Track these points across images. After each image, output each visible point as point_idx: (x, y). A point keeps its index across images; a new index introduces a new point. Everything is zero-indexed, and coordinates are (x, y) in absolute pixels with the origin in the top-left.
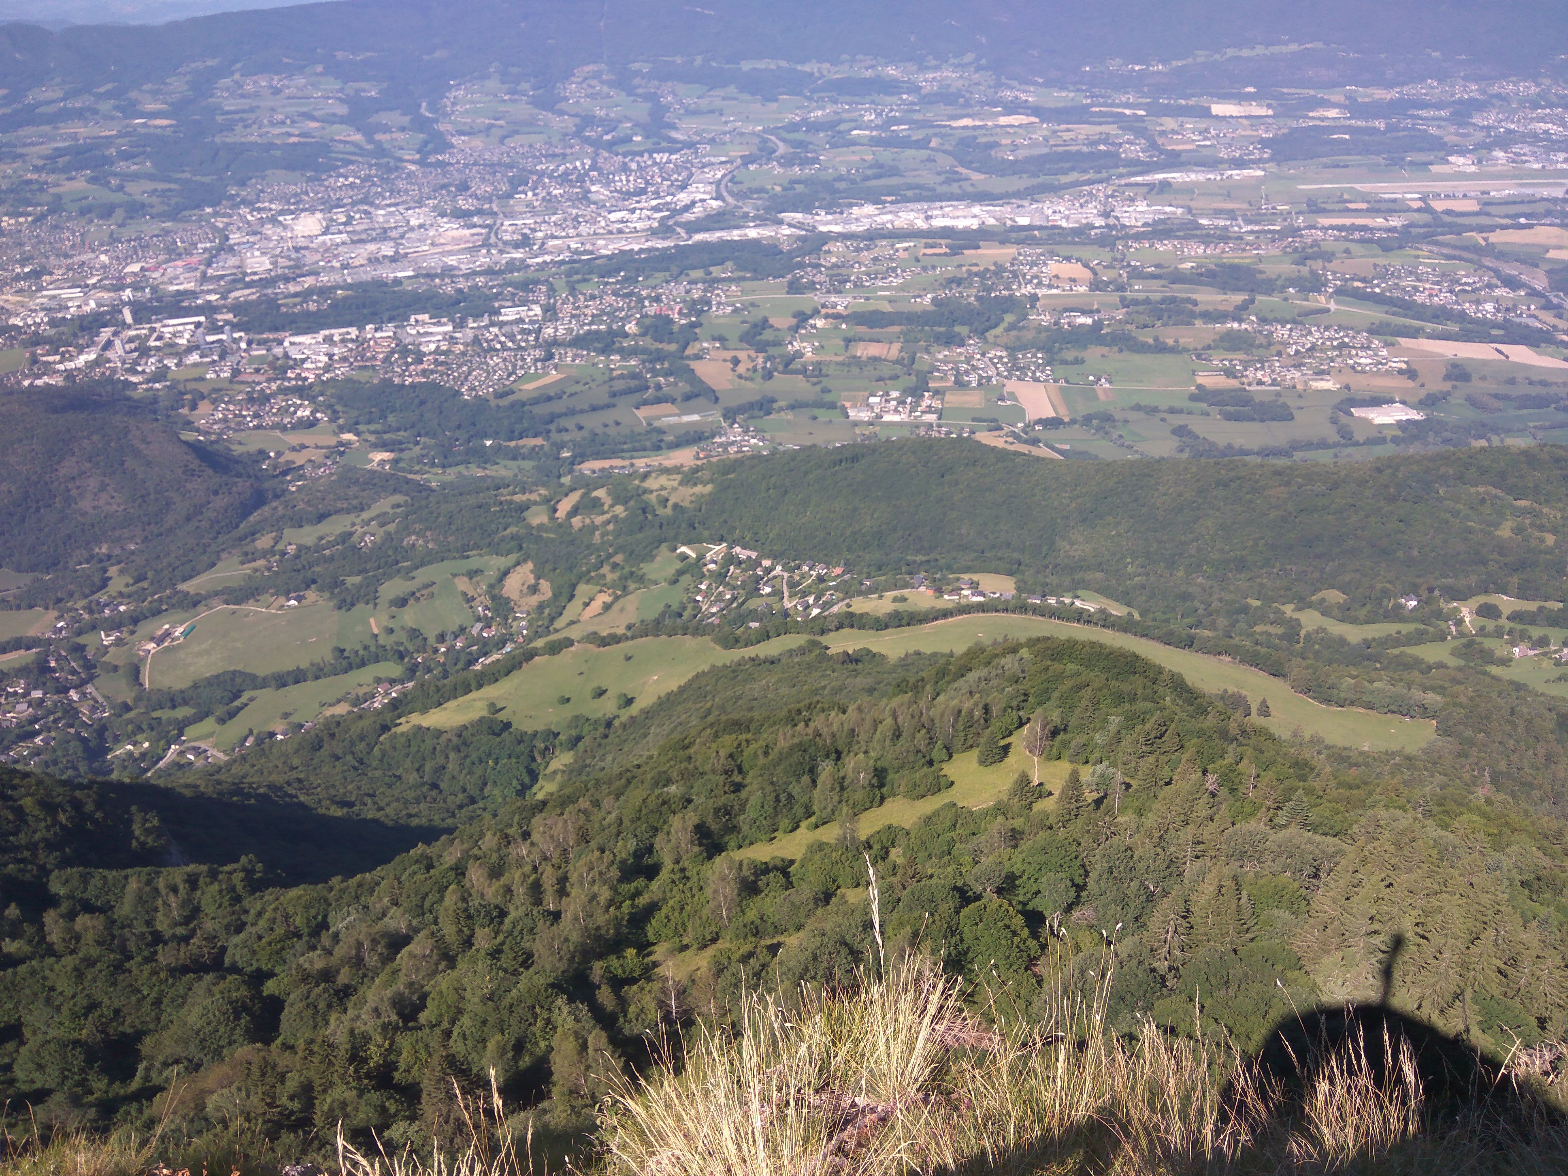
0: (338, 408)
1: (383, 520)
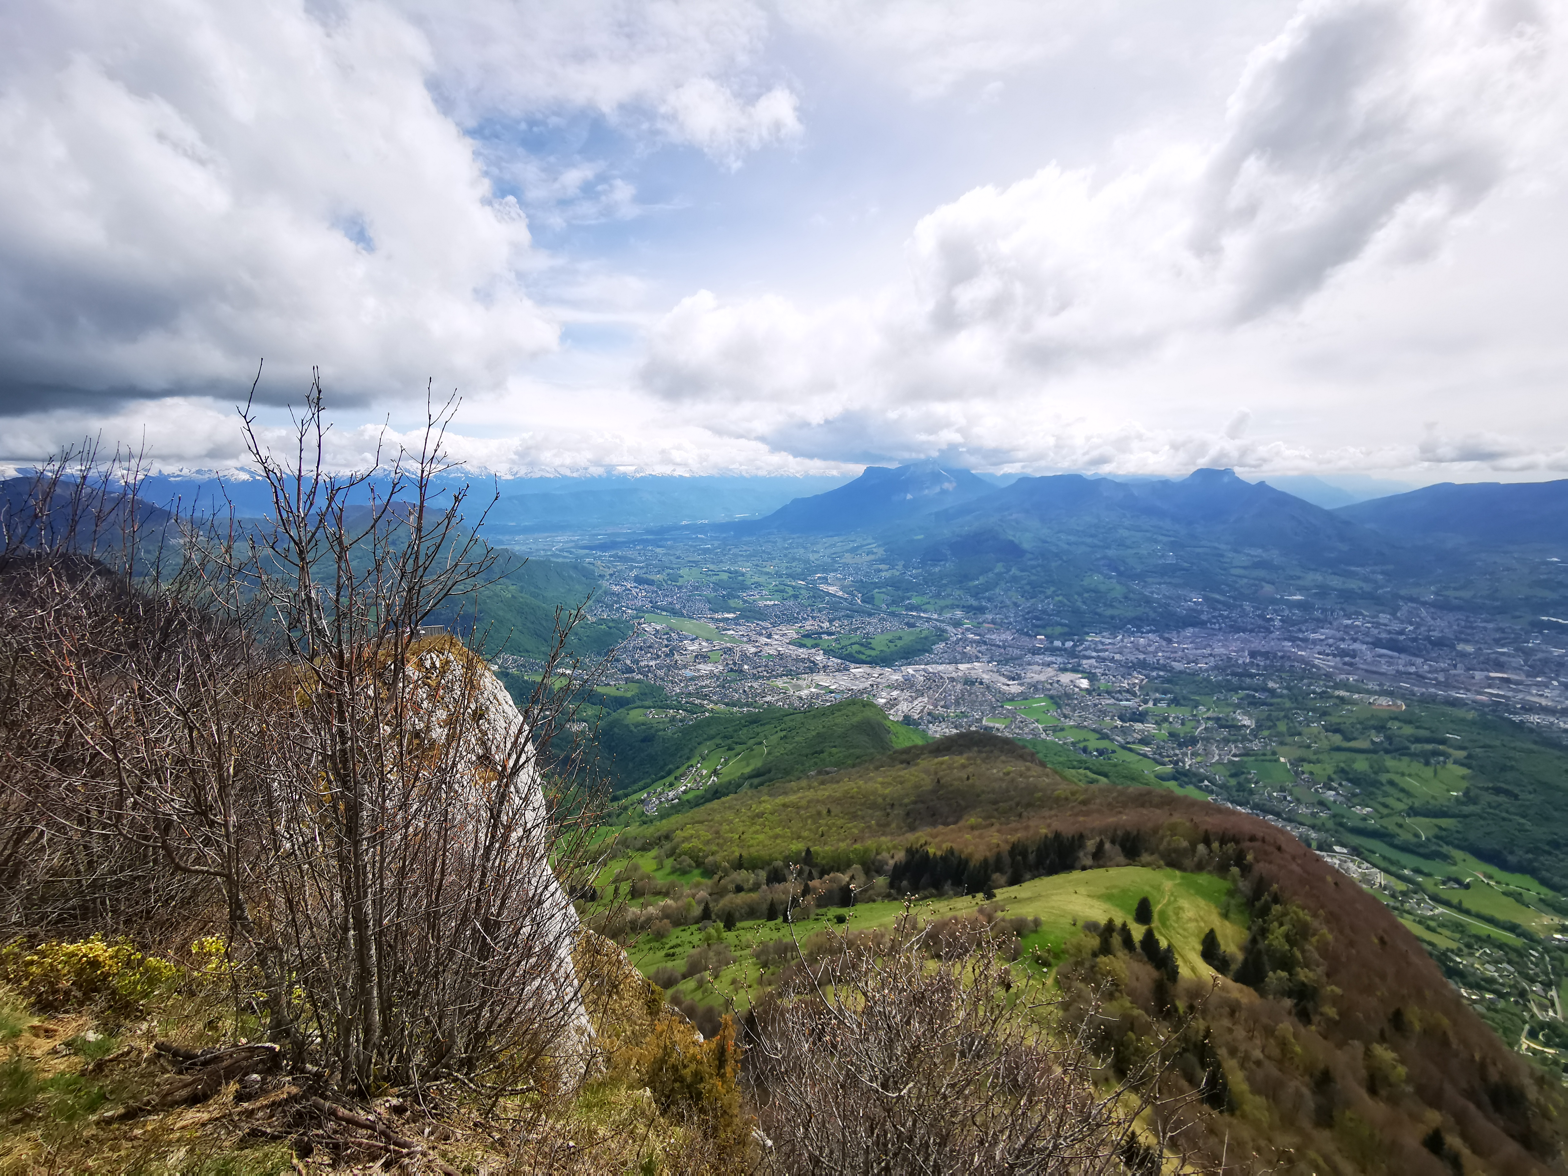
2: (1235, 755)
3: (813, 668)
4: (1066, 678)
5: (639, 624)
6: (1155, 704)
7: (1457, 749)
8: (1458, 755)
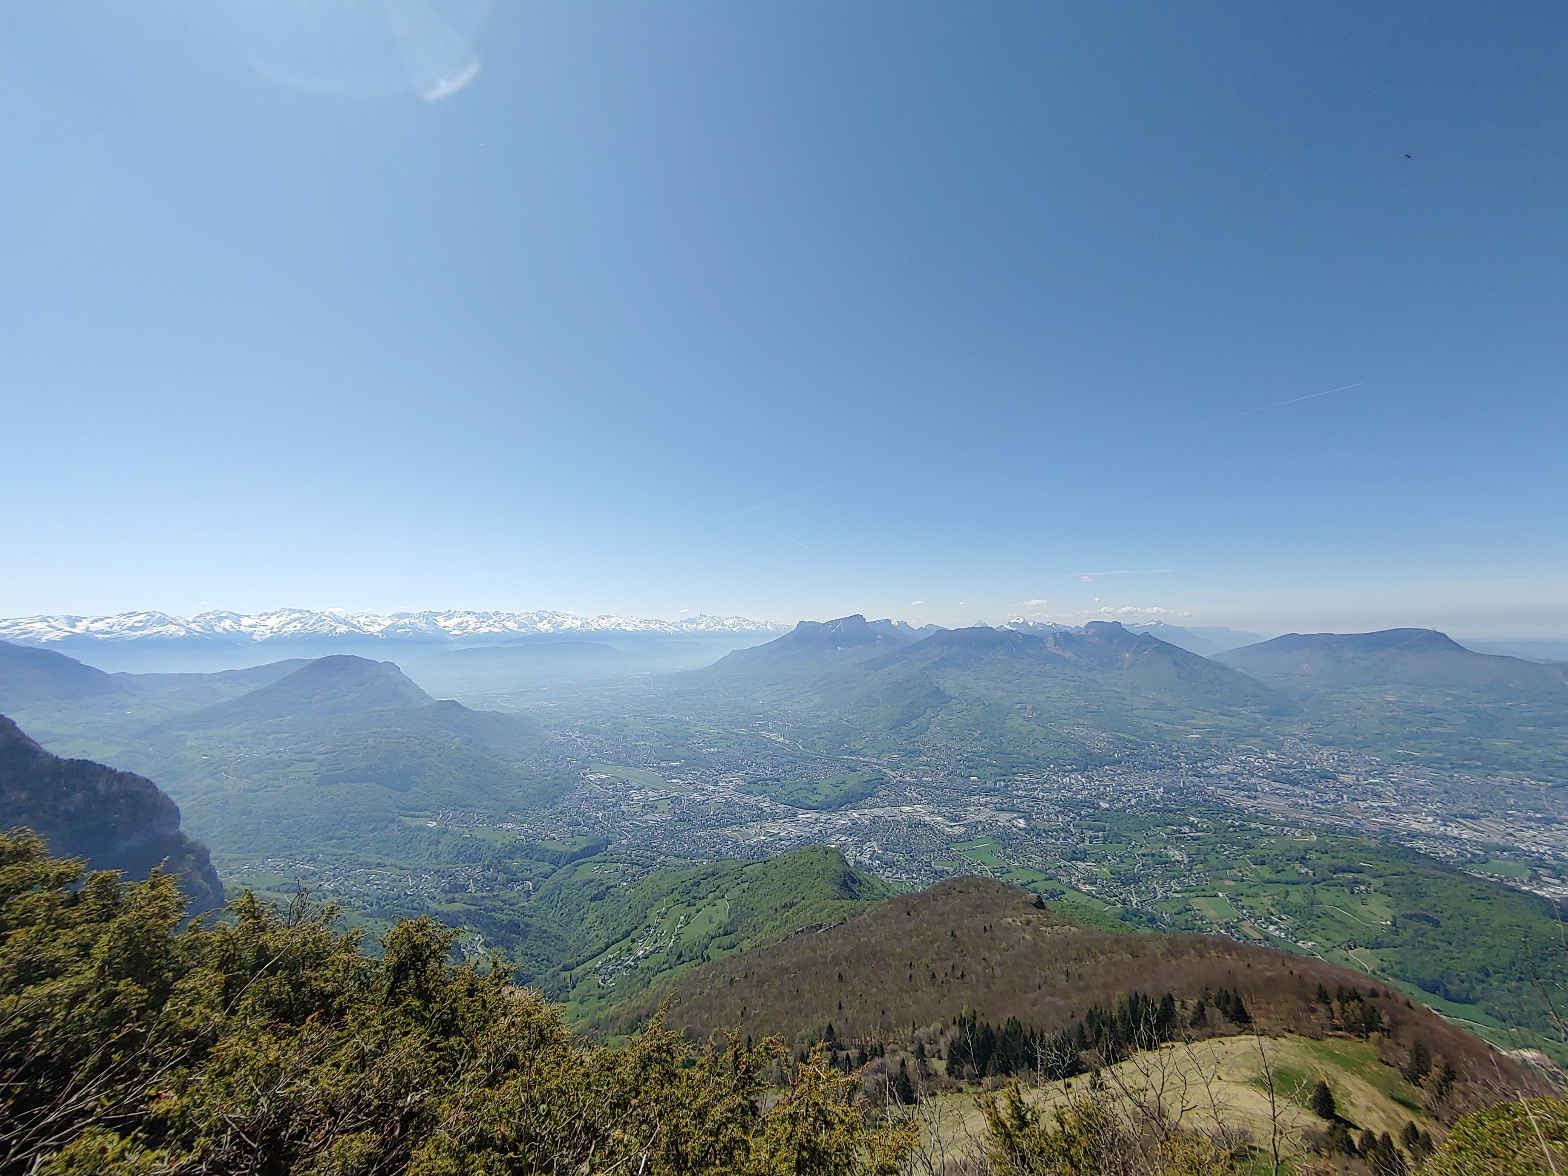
2: (1177, 892)
3: (760, 816)
4: (1004, 818)
5: (585, 774)
6: (1091, 842)
7: (1376, 877)
8: (1377, 883)
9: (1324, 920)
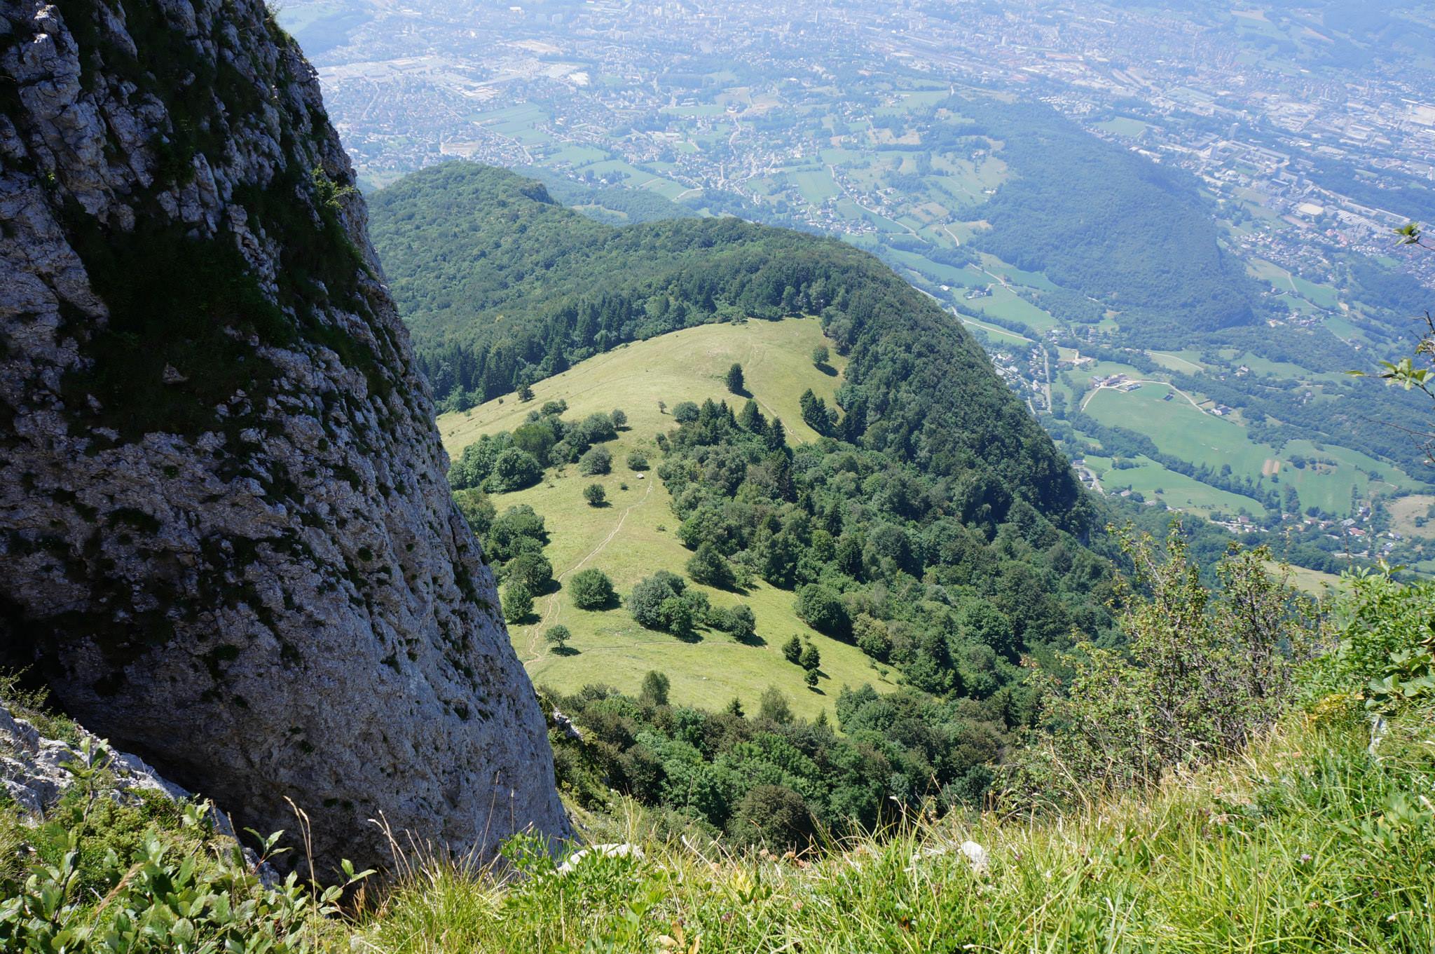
0: (1350, 279)
1: (1329, 388)
2: (775, 166)
4: (555, 72)
6: (678, 104)
7: (996, 139)
8: (997, 145)
9: (933, 192)
